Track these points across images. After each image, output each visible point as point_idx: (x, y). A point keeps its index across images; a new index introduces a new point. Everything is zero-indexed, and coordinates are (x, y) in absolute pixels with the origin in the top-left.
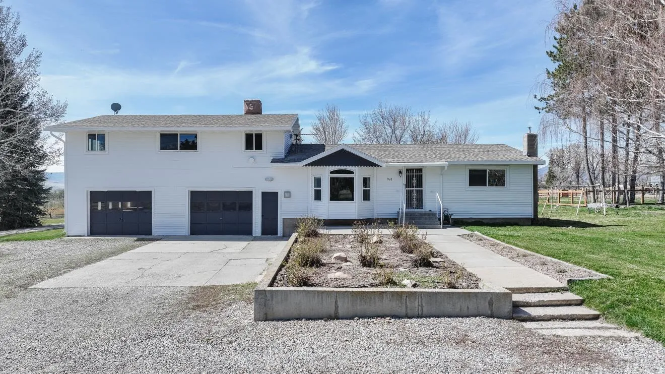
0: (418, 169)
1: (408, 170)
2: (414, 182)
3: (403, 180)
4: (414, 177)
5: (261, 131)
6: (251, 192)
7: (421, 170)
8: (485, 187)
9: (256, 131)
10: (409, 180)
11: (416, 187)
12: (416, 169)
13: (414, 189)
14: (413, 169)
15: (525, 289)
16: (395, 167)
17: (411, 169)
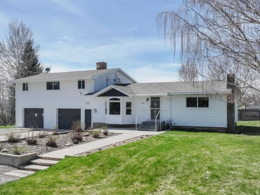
0: (157, 98)
1: (152, 98)
2: (155, 104)
3: (149, 103)
4: (155, 102)
5: (84, 79)
6: (80, 109)
7: (159, 98)
8: (196, 108)
9: (82, 79)
10: (152, 103)
11: (156, 108)
12: (156, 98)
13: (155, 108)
14: (154, 98)
15: (48, 158)
16: (145, 96)
17: (153, 98)
